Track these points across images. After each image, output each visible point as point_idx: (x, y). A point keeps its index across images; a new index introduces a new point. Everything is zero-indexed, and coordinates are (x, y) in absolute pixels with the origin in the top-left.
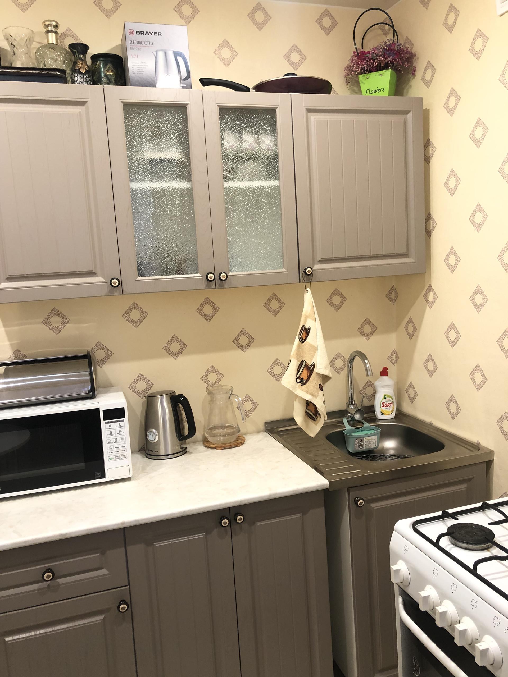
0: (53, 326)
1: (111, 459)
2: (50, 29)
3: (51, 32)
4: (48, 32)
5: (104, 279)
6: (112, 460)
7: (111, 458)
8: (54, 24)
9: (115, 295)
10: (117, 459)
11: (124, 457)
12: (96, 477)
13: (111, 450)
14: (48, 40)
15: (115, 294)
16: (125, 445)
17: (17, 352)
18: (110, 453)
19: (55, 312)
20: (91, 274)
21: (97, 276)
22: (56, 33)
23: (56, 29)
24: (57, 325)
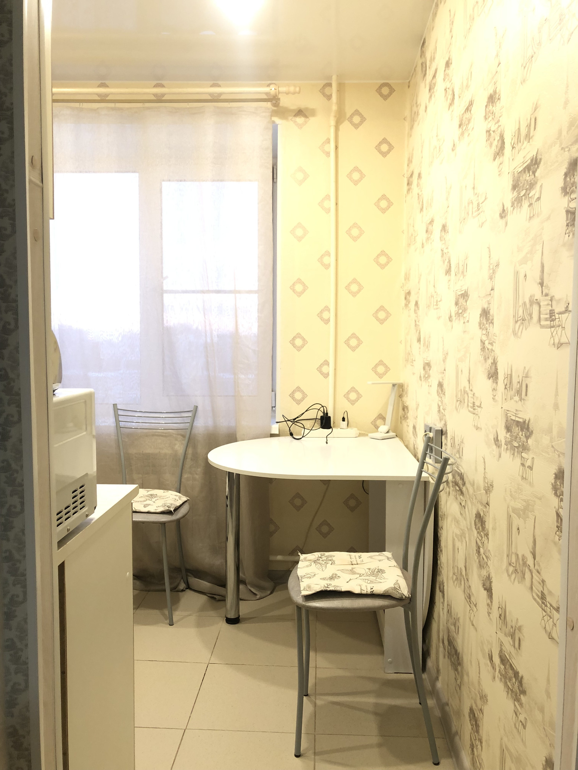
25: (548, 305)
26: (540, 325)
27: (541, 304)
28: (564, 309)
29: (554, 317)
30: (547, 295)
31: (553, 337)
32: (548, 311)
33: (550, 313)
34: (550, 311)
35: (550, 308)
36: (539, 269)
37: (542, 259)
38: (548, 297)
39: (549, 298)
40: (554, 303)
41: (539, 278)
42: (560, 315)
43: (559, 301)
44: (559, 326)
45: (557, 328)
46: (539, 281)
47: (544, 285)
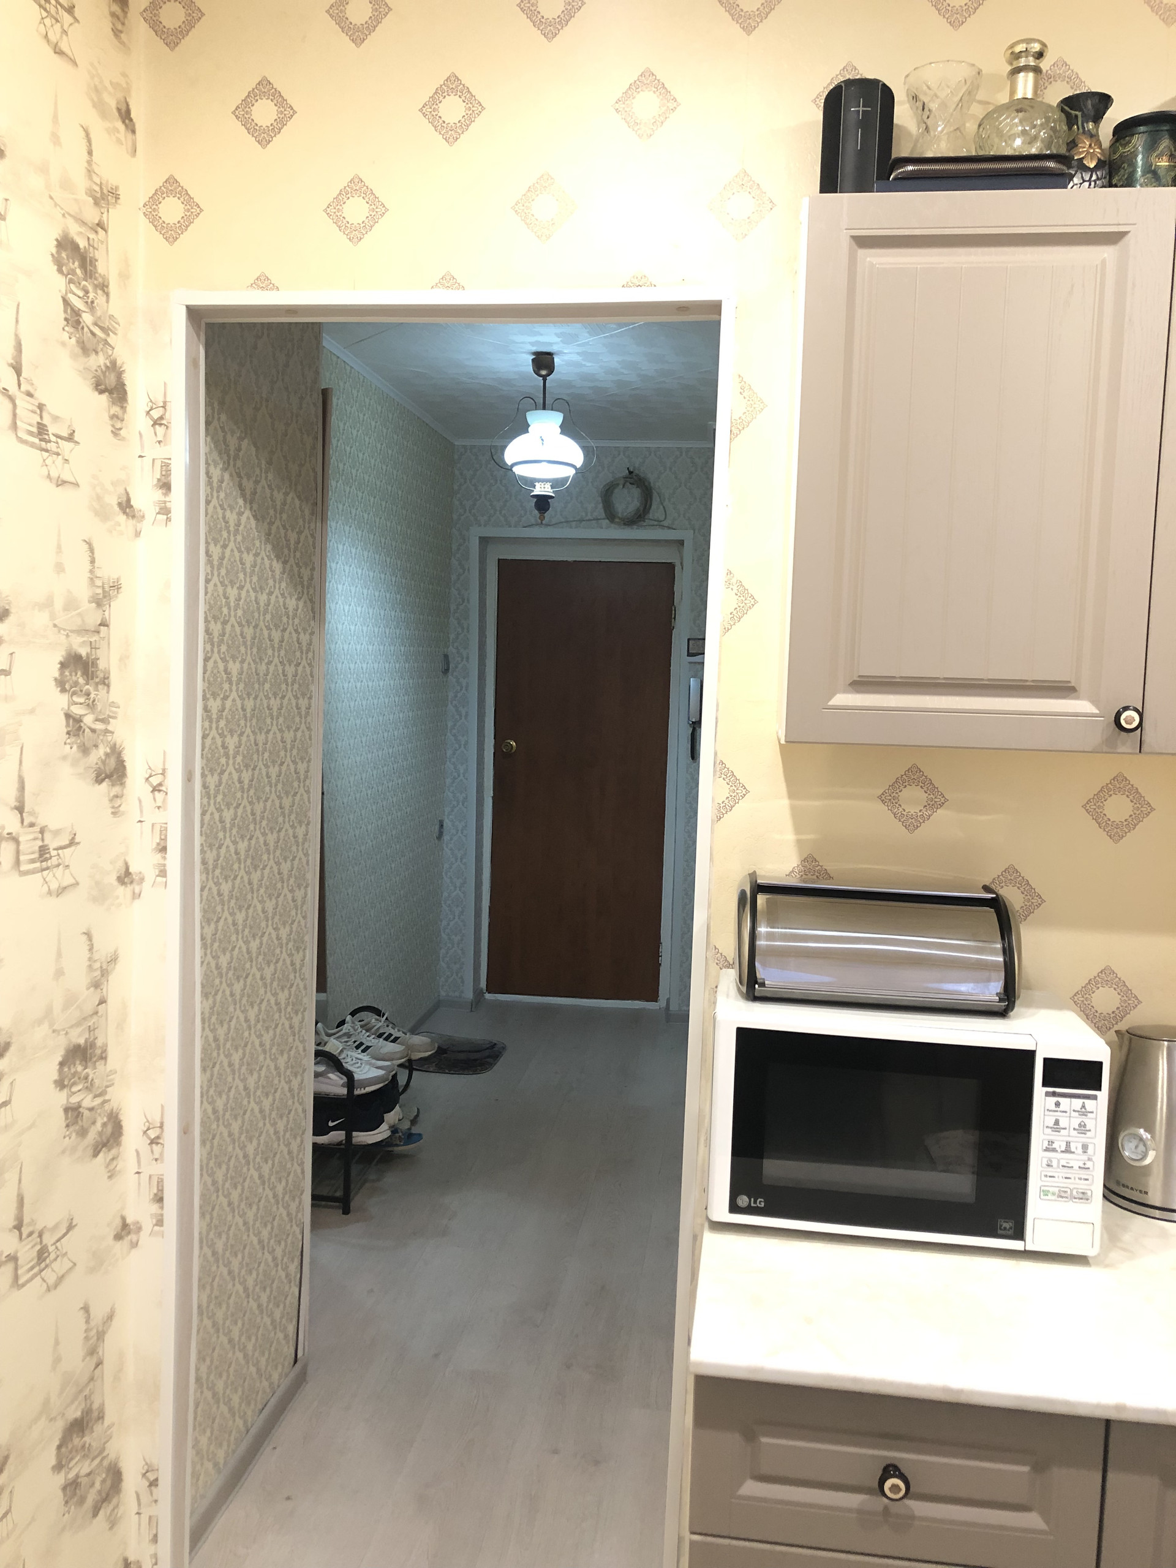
0: (904, 811)
1: (1046, 1193)
2: (1022, 62)
3: (1026, 68)
4: (1017, 70)
5: (1098, 707)
6: (1050, 1197)
7: (1049, 1191)
8: (1036, 47)
9: (1119, 753)
10: (1062, 1197)
11: (1084, 1197)
12: (1000, 1232)
13: (1050, 1169)
14: (1013, 91)
15: (1119, 751)
16: (1089, 1164)
17: (809, 861)
18: (1046, 1176)
19: (914, 776)
20: (1064, 690)
21: (1077, 698)
22: (1037, 70)
23: (1037, 61)
24: (913, 810)
25: (35, 839)
26: (20, 871)
27: (21, 839)
28: (68, 842)
29: (48, 856)
30: (32, 825)
31: (47, 883)
32: (37, 848)
33: (40, 851)
34: (40, 847)
35: (40, 843)
36: (15, 785)
37: (20, 770)
38: (35, 828)
39: (37, 829)
40: (47, 836)
41: (14, 800)
42: (60, 851)
43: (57, 833)
44: (58, 865)
45: (55, 870)
46: (13, 803)
47: (26, 810)
